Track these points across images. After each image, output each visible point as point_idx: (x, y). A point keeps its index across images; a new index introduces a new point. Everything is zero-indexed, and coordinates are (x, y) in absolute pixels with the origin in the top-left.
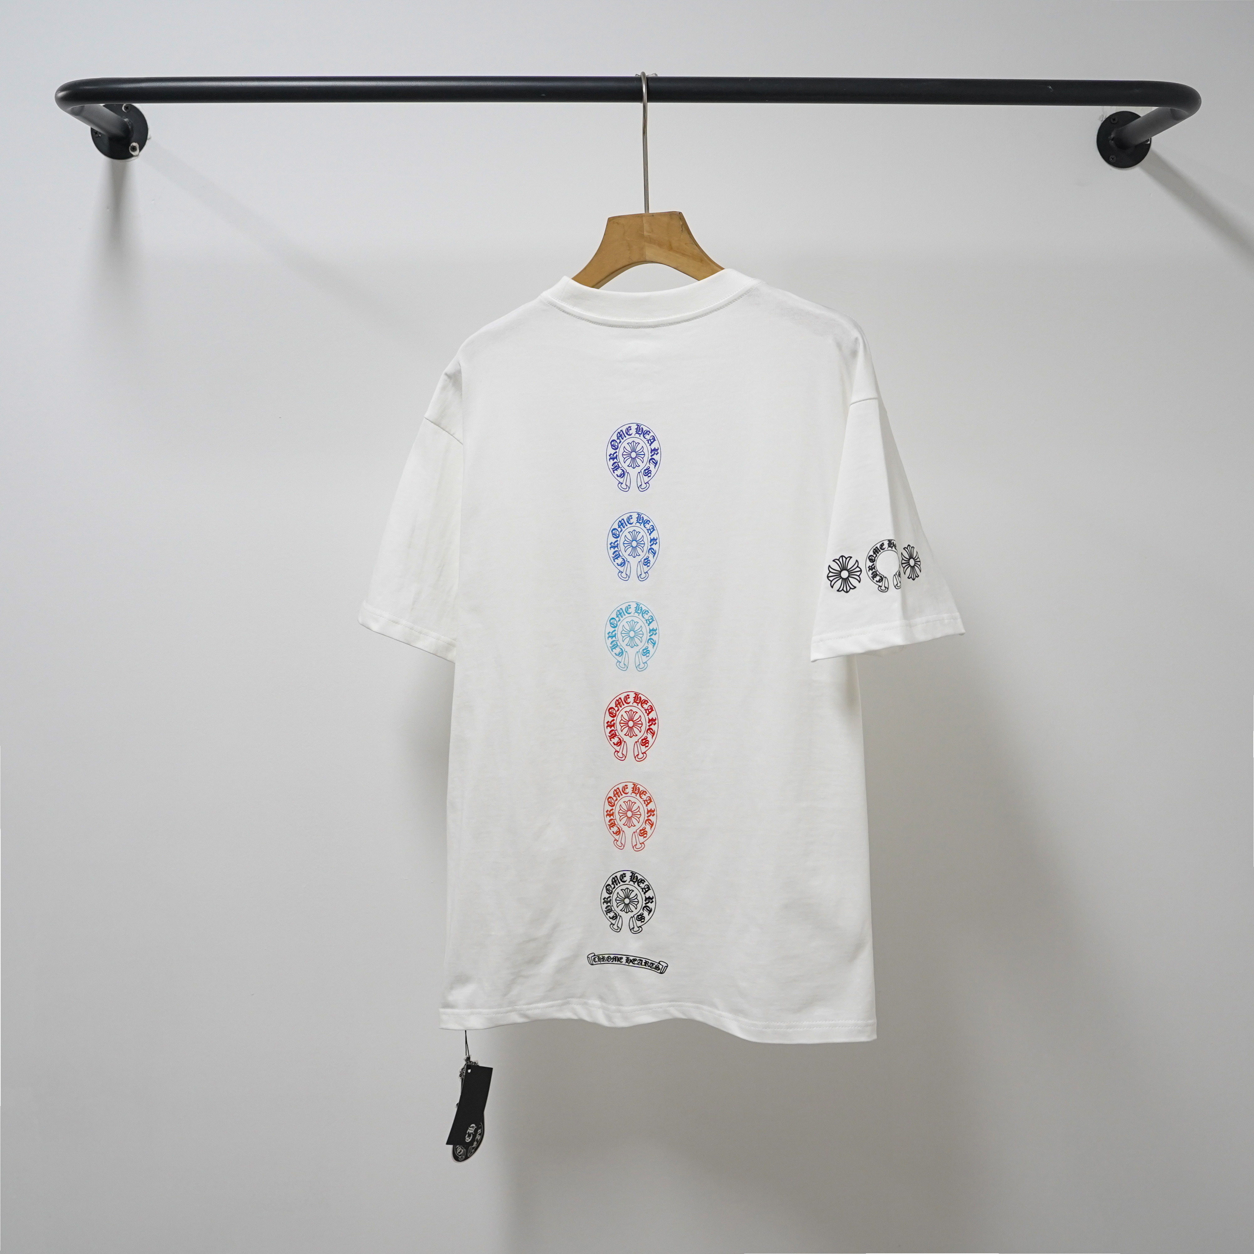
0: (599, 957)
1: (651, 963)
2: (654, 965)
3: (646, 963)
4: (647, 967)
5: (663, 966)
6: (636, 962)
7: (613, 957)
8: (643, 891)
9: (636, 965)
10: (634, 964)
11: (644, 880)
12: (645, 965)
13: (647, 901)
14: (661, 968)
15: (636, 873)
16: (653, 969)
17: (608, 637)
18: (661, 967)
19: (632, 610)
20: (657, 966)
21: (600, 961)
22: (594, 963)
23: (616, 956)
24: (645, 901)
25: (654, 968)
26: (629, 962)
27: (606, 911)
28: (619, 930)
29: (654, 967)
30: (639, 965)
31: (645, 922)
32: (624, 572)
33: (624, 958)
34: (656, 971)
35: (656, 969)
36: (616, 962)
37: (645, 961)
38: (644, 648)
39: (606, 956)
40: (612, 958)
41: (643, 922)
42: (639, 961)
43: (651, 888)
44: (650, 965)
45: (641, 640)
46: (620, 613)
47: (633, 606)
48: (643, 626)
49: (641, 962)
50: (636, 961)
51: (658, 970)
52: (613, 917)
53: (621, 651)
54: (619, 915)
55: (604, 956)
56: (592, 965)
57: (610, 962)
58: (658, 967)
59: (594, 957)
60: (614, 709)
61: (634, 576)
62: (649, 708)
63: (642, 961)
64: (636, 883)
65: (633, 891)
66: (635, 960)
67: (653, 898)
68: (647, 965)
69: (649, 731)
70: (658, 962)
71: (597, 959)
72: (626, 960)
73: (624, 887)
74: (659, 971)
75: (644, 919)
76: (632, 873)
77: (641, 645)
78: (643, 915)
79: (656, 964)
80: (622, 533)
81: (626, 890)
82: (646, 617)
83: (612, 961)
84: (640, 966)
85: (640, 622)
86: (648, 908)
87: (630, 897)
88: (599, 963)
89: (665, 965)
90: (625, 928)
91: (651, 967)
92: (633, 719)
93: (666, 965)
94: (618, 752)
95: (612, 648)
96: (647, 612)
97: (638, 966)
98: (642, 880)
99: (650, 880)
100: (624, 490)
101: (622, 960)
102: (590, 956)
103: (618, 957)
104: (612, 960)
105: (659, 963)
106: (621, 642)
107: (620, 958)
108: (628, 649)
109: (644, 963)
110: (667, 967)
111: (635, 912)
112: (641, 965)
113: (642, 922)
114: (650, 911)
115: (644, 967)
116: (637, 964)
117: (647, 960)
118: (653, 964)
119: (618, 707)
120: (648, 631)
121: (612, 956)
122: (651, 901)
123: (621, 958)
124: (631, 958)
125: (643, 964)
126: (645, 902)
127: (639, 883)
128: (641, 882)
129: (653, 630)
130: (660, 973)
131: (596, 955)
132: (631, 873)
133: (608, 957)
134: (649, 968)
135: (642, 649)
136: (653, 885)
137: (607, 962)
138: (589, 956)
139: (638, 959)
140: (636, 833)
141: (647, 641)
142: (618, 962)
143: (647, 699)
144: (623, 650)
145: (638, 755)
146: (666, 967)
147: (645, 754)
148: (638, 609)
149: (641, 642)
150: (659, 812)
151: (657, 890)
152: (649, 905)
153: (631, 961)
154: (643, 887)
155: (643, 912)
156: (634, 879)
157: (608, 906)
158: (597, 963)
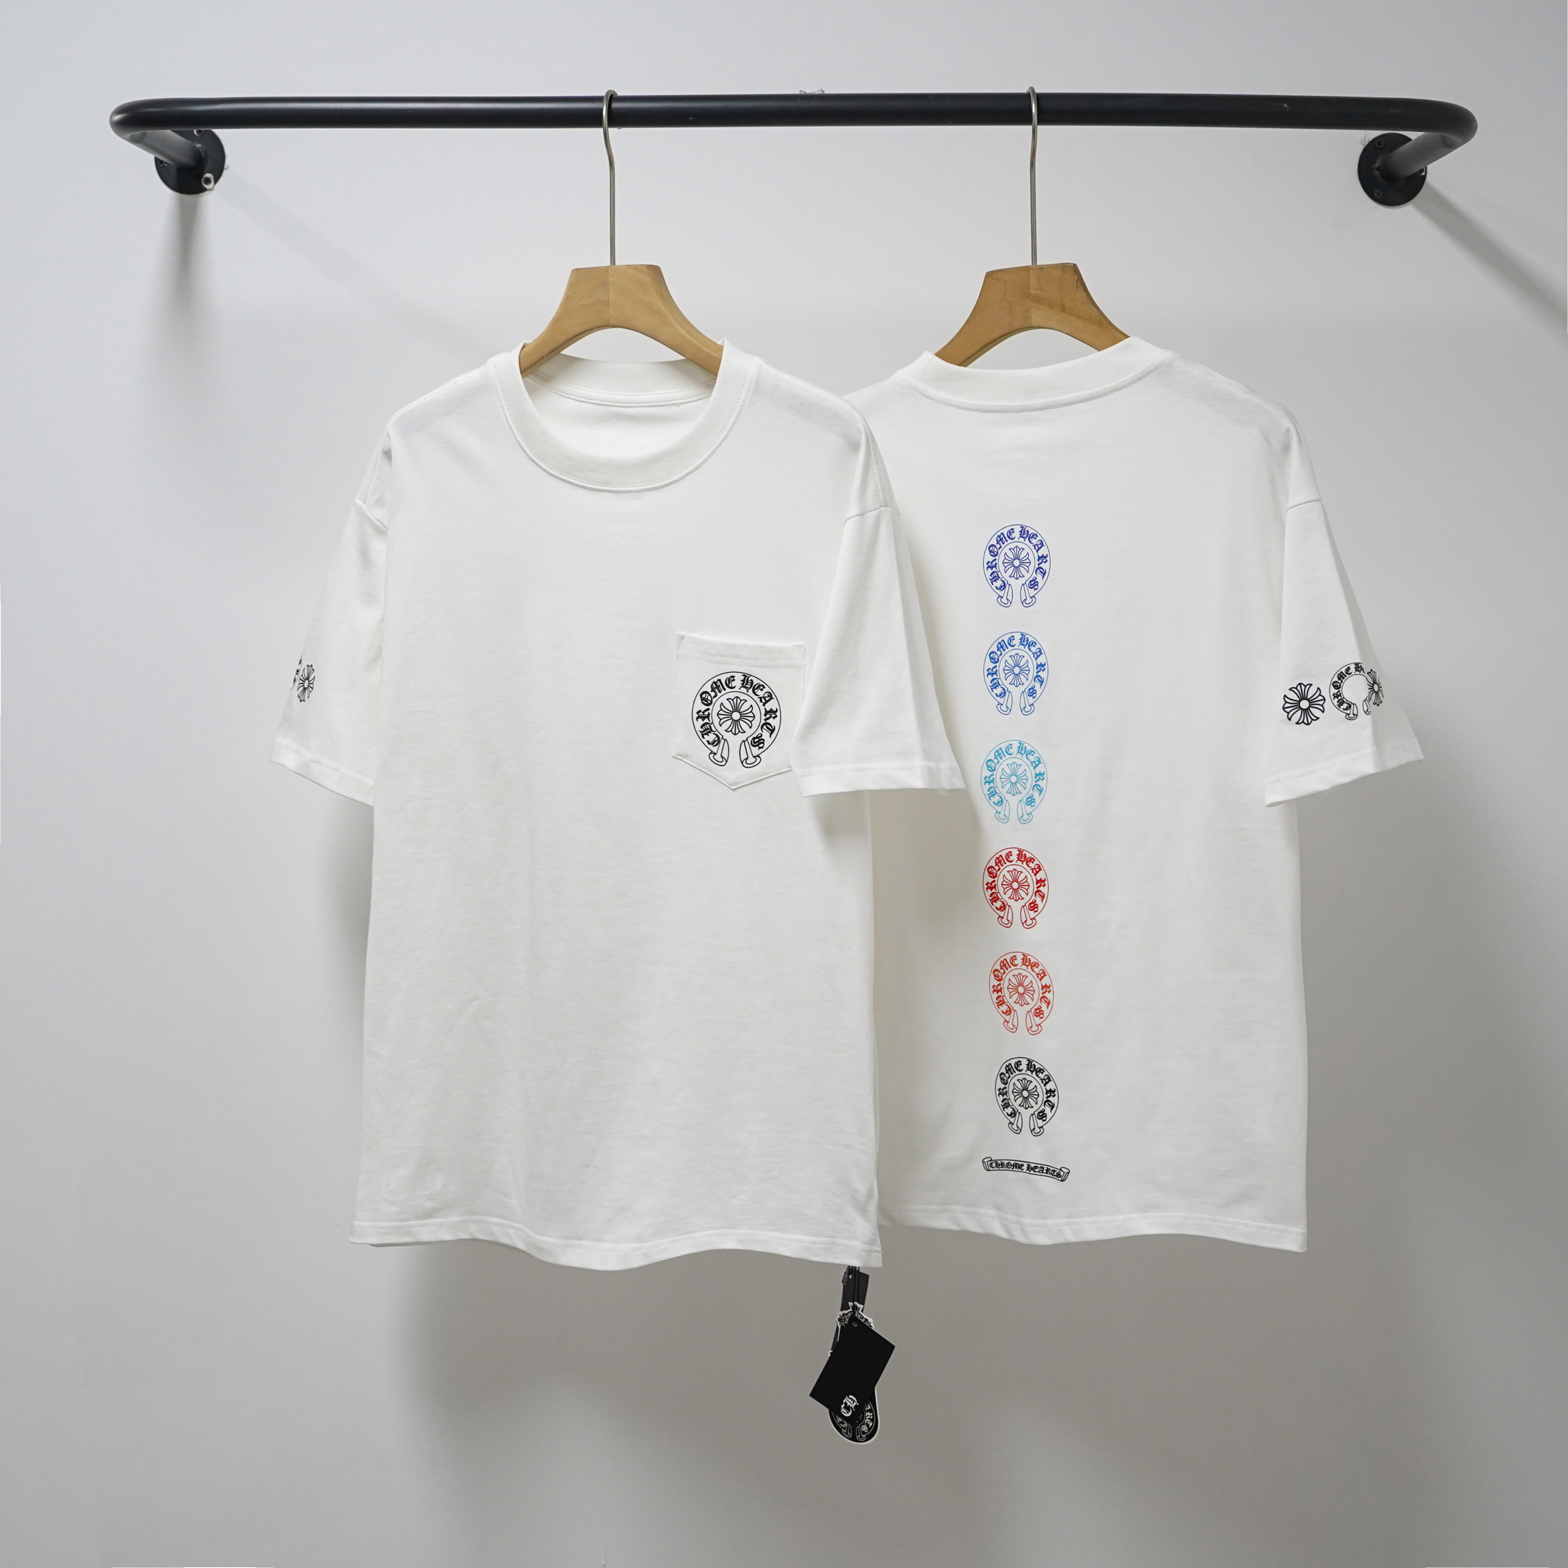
0: (996, 1162)
1: (1053, 1170)
2: (1056, 1172)
3: (1048, 1170)
4: (1048, 1175)
5: (1064, 1173)
6: (1037, 1170)
7: (1014, 1164)
8: (1041, 1082)
9: (1037, 1173)
10: (1035, 1172)
11: (1042, 1069)
12: (1047, 1173)
13: (1048, 1095)
14: (1062, 1176)
15: (1034, 1061)
16: (1054, 1177)
17: (985, 783)
18: (1062, 1174)
19: (1014, 750)
21: (998, 1167)
22: (991, 1169)
23: (1017, 1162)
24: (1045, 1093)
26: (1030, 1170)
27: (1002, 1105)
28: (1019, 1131)
29: (1055, 1174)
31: (1047, 1121)
32: (1005, 705)
33: (1026, 1165)
34: (1057, 1178)
35: (1057, 1177)
36: (1017, 1170)
37: (1046, 1169)
38: (1028, 796)
39: (1006, 1162)
42: (1040, 1169)
43: (1051, 1079)
44: (1051, 1172)
45: (1024, 786)
46: (999, 754)
47: (1016, 745)
48: (1027, 769)
49: (1042, 1170)
50: (1037, 1168)
51: (1059, 1178)
52: (1012, 1114)
53: (1000, 800)
54: (1017, 1112)
55: (1003, 1161)
56: (989, 1170)
57: (1010, 1170)
58: (1060, 1173)
59: (991, 1162)
60: (994, 869)
61: (1016, 708)
62: (1036, 867)
63: (1043, 1168)
64: (1034, 1073)
65: (1031, 1081)
66: (1036, 1167)
67: (1055, 1091)
68: (1048, 1173)
69: (1038, 895)
70: (1059, 1168)
71: (994, 1165)
72: (1027, 1167)
73: (1021, 1077)
74: (1060, 1179)
75: (1046, 1117)
76: (1029, 1060)
77: (1024, 792)
78: (1044, 1112)
79: (1058, 1171)
80: (1001, 658)
81: (1023, 1080)
82: (1032, 758)
83: (1013, 1168)
84: (1041, 1173)
85: (1024, 765)
86: (1049, 1103)
87: (1028, 1089)
88: (997, 1169)
89: (1066, 1171)
90: (1026, 1129)
91: (1052, 1175)
92: (1018, 879)
93: (1068, 1171)
94: (1003, 918)
95: (990, 796)
96: (1032, 752)
97: (1039, 1174)
98: (1041, 1069)
99: (1051, 1069)
100: (1004, 606)
101: (1023, 1168)
102: (986, 1161)
103: (1018, 1165)
104: (1012, 1167)
105: (1060, 1170)
106: (1001, 788)
108: (1008, 797)
109: (1046, 1170)
110: (1069, 1173)
111: (1035, 1107)
112: (1043, 1172)
114: (1052, 1107)
115: (1046, 1174)
116: (1039, 1172)
117: (1049, 1167)
118: (1054, 1171)
119: (999, 866)
120: (1034, 776)
121: (1012, 1163)
122: (1052, 1095)
123: (1022, 1165)
124: (1033, 1165)
125: (1045, 1171)
126: (1046, 1096)
128: (1039, 1071)
129: (1040, 774)
130: (1062, 1181)
131: (993, 1159)
133: (1008, 1163)
134: (1051, 1176)
135: (1026, 798)
136: (1054, 1076)
137: (1007, 1169)
138: (984, 1160)
139: (1039, 1166)
140: (1031, 1014)
141: (1032, 787)
143: (1033, 857)
144: (1003, 798)
145: (1026, 921)
146: (1067, 1174)
147: (1034, 920)
148: (1022, 749)
149: (1025, 789)
150: (1055, 988)
151: (1059, 1082)
152: (1051, 1099)
153: (1032, 1169)
154: (1042, 1078)
155: (1044, 1108)
156: (1031, 1068)
157: (1005, 1099)
158: (994, 1169)
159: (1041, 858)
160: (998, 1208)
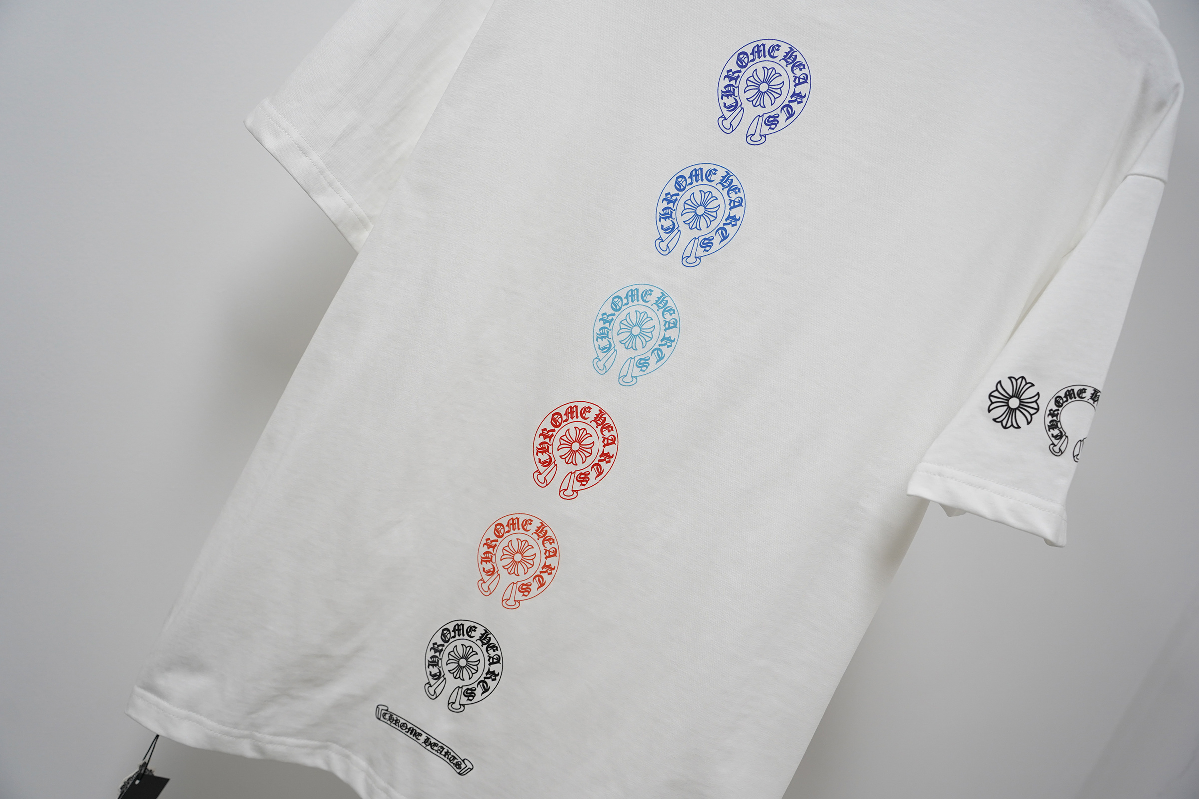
0: (391, 715)
1: (453, 756)
2: (456, 761)
3: (447, 753)
4: (445, 759)
5: (466, 766)
6: (436, 748)
7: (410, 728)
8: (489, 660)
9: (434, 751)
10: (432, 749)
11: (496, 648)
12: (445, 756)
13: (488, 676)
14: (462, 768)
15: (491, 634)
16: (452, 764)
17: (601, 318)
18: (463, 766)
19: (653, 298)
20: (459, 763)
21: (391, 722)
22: (382, 718)
23: (415, 728)
24: (486, 674)
25: (454, 764)
26: (427, 744)
27: (429, 661)
28: (435, 696)
29: (454, 762)
30: (438, 752)
31: (472, 702)
32: (666, 242)
33: (424, 737)
34: (455, 768)
35: (456, 766)
36: (411, 736)
37: (446, 751)
38: (643, 357)
39: (402, 721)
40: (408, 727)
41: (471, 700)
42: (439, 748)
43: (501, 662)
44: (451, 757)
45: (644, 345)
46: (632, 295)
47: (657, 293)
48: (657, 326)
49: (441, 750)
50: (437, 746)
51: (457, 768)
52: (435, 675)
53: (608, 347)
54: (443, 676)
55: (399, 718)
56: (379, 719)
57: (404, 731)
58: (460, 765)
59: (386, 712)
60: (562, 417)
61: (677, 253)
62: (610, 438)
63: (443, 749)
64: (485, 646)
65: (477, 654)
66: (435, 745)
67: (497, 676)
68: (447, 756)
69: (595, 467)
70: (462, 759)
71: (387, 716)
72: (426, 740)
73: (467, 643)
74: (458, 770)
75: (473, 697)
76: (486, 631)
77: (641, 351)
78: (475, 692)
79: (459, 760)
80: (690, 186)
81: (469, 648)
82: (668, 317)
83: (407, 732)
84: (438, 754)
85: (656, 319)
86: (485, 685)
87: (469, 660)
88: (389, 722)
89: (469, 766)
90: (443, 699)
91: (450, 761)
92: (582, 442)
93: (471, 767)
94: (540, 474)
95: (600, 334)
96: (672, 311)
97: (436, 753)
98: (494, 646)
99: (505, 650)
100: (724, 130)
101: (419, 737)
102: (381, 707)
103: (416, 731)
104: (407, 730)
105: (463, 761)
106: (615, 334)
107: (419, 733)
108: (620, 348)
109: (445, 752)
110: (471, 769)
111: (467, 682)
112: (440, 753)
113: (468, 699)
114: (486, 690)
115: (443, 757)
116: (436, 751)
117: (450, 751)
118: (455, 758)
119: (568, 416)
120: (661, 337)
121: (409, 726)
122: (493, 677)
123: (420, 735)
124: (433, 741)
125: (443, 753)
126: (485, 676)
127: (490, 647)
128: (492, 647)
129: (669, 339)
130: (459, 773)
131: (389, 710)
132: (484, 630)
133: (404, 723)
134: (448, 760)
135: (640, 357)
136: (505, 659)
137: (399, 728)
138: (379, 706)
139: (440, 744)
140: (515, 585)
141: (653, 349)
142: (413, 736)
143: (613, 425)
144: (613, 346)
145: (566, 490)
146: (469, 769)
147: (575, 493)
148: (662, 301)
149: (643, 347)
150: (559, 573)
151: (508, 669)
152: (489, 681)
153: (430, 744)
154: (491, 656)
155: (476, 687)
156: (484, 639)
157: (436, 657)
158: (386, 721)
159: (622, 431)
160: (371, 762)
